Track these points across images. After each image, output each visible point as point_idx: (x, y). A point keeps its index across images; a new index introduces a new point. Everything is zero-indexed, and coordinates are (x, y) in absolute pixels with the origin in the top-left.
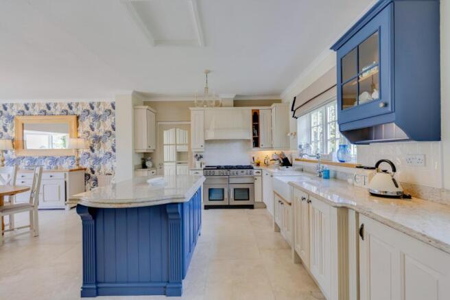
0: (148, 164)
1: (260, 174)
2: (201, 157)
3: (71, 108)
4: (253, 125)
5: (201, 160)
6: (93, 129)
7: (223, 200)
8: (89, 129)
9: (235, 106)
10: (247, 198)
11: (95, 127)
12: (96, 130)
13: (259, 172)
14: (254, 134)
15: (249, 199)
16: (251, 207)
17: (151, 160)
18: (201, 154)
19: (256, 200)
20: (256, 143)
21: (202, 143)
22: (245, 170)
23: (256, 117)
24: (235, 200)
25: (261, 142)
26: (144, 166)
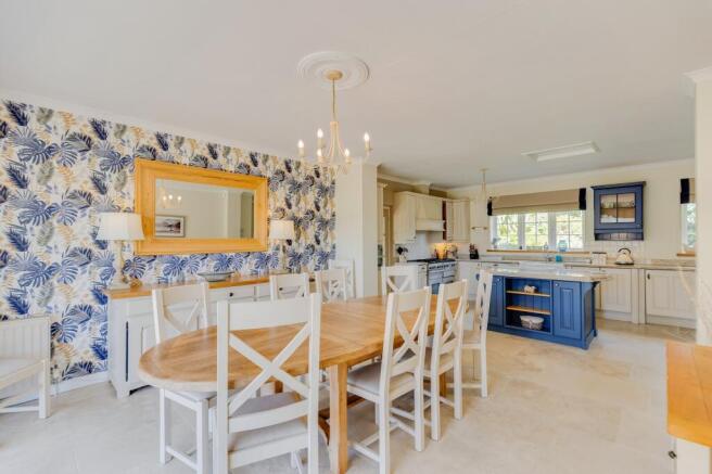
3: (255, 164)
6: (289, 206)
8: (284, 205)
9: (430, 194)
11: (293, 202)
12: (294, 207)
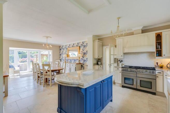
0: (99, 63)
1: (162, 74)
2: (122, 61)
3: (78, 44)
4: (157, 42)
5: (122, 63)
7: (133, 85)
8: (82, 50)
9: (143, 33)
11: (84, 50)
13: (160, 73)
14: (157, 48)
15: (151, 89)
16: (154, 94)
18: (122, 60)
19: (157, 91)
21: (122, 54)
22: (149, 71)
24: (141, 87)
26: (98, 64)
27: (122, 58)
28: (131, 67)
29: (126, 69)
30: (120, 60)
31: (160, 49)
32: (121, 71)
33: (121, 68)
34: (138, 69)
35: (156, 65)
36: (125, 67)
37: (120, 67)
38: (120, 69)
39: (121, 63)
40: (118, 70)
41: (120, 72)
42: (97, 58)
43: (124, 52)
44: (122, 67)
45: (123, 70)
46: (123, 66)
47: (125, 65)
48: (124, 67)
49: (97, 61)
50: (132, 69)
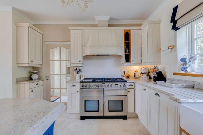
0: (35, 77)
1: (133, 87)
2: (80, 71)
4: (125, 43)
5: (80, 73)
7: (98, 111)
9: (109, 26)
10: (120, 109)
13: (132, 85)
14: (125, 51)
15: (122, 111)
16: (125, 118)
17: (37, 73)
18: (80, 68)
19: (128, 112)
20: (128, 59)
21: (80, 58)
22: (119, 84)
23: (127, 36)
24: (109, 111)
25: (132, 58)
26: (31, 79)
27: (81, 65)
28: (94, 80)
29: (88, 84)
30: (77, 69)
31: (128, 53)
32: (79, 90)
33: (79, 84)
34: (106, 83)
35: (123, 74)
36: (86, 81)
37: (77, 81)
38: (78, 86)
39: (79, 75)
40: (74, 87)
41: (78, 92)
42: (27, 65)
43: (84, 55)
44: (81, 82)
45: (82, 88)
46: (82, 79)
47: (85, 78)
48: (83, 81)
49: (30, 72)
50: (96, 83)
